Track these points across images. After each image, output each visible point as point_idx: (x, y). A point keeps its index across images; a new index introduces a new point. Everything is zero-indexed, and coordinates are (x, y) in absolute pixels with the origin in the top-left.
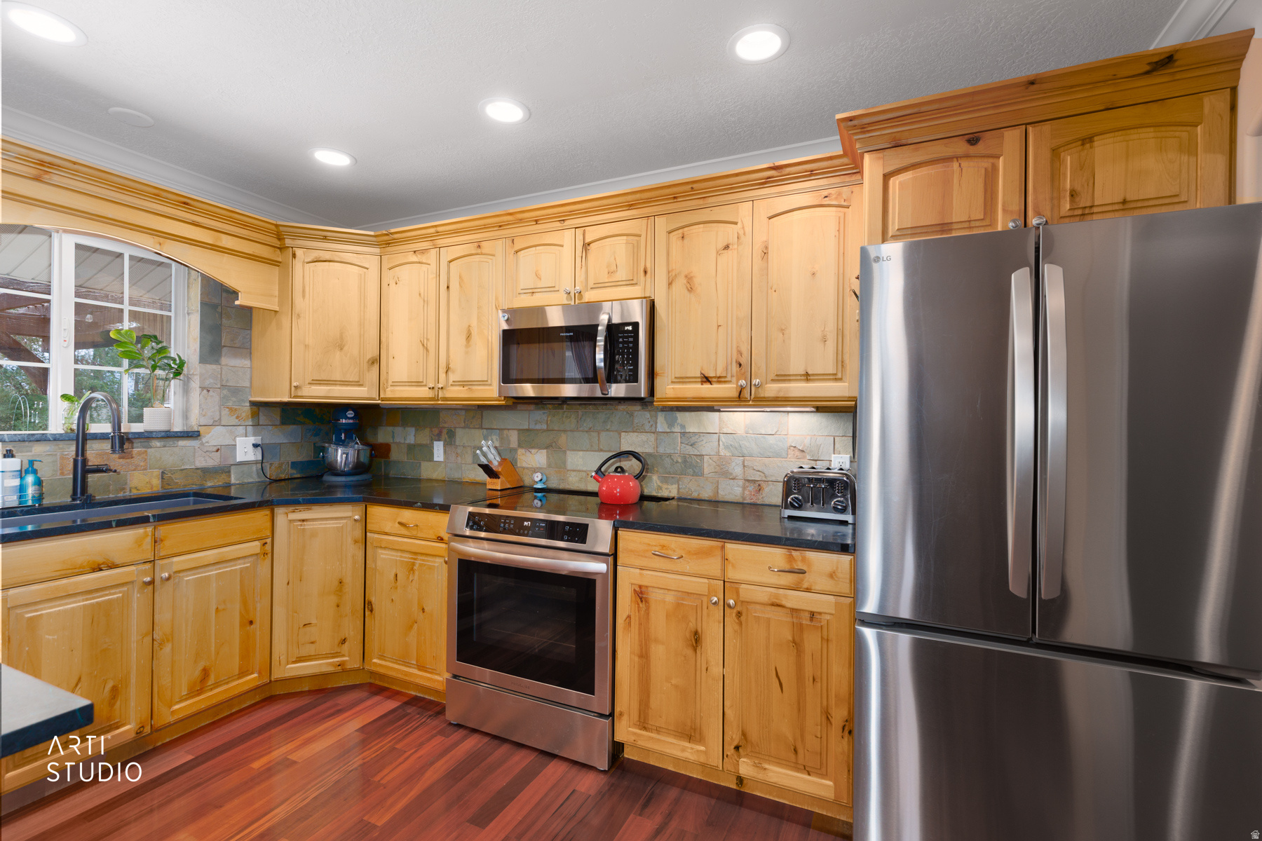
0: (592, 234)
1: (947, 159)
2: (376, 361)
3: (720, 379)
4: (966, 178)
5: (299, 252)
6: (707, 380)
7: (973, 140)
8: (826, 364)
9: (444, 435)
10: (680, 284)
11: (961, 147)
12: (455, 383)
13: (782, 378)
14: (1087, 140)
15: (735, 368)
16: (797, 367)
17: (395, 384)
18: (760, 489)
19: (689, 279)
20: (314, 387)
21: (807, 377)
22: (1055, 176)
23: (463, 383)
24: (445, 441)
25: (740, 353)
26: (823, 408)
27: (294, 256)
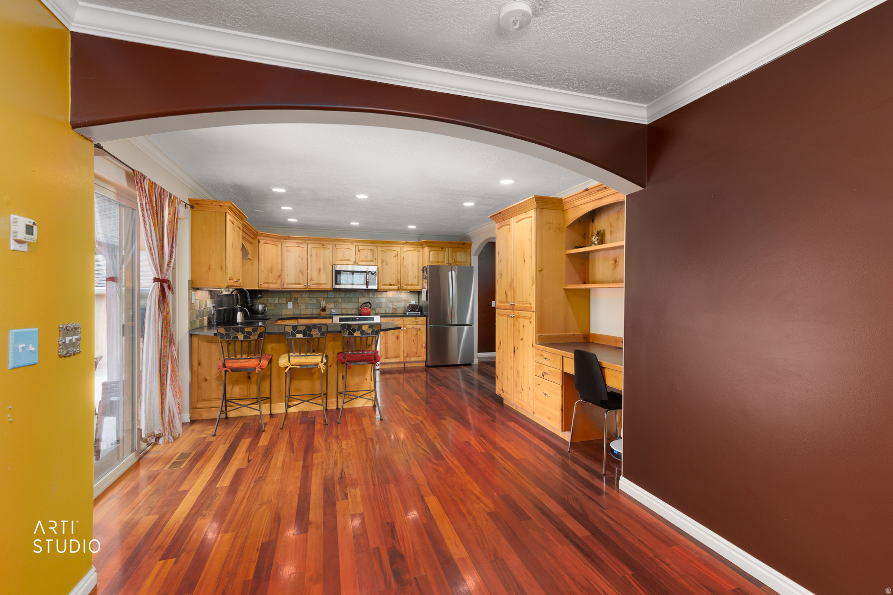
0: (361, 248)
1: (438, 250)
2: (280, 276)
3: (394, 285)
4: (441, 254)
5: (261, 241)
6: (391, 285)
7: (442, 248)
8: (415, 282)
9: (293, 300)
10: (384, 263)
11: (440, 249)
12: (314, 284)
13: (407, 285)
14: (456, 252)
15: (397, 282)
16: (410, 283)
17: (288, 284)
18: (396, 310)
19: (387, 262)
20: (265, 285)
21: (412, 285)
22: (452, 256)
23: (317, 284)
24: (293, 302)
25: (398, 279)
26: (412, 292)
27: (259, 242)
